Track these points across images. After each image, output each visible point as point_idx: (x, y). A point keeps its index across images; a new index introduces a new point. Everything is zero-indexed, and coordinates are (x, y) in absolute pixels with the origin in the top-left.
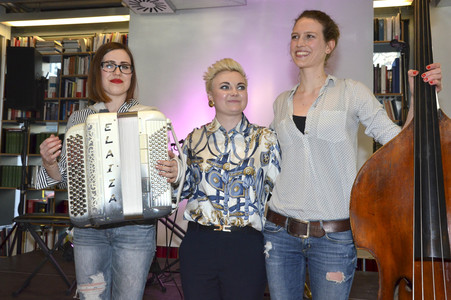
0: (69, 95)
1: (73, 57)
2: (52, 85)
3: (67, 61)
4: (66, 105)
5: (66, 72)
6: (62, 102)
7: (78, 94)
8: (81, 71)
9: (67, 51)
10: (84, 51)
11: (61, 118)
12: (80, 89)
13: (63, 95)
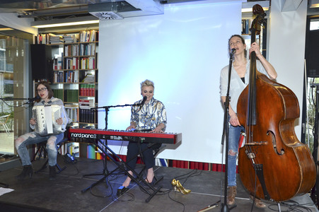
0: (69, 68)
1: (70, 45)
2: (59, 62)
3: (67, 48)
4: (67, 74)
5: (67, 55)
6: (65, 72)
7: (74, 67)
8: (74, 54)
9: (67, 42)
10: (75, 42)
11: (65, 81)
12: (75, 64)
13: (65, 68)
